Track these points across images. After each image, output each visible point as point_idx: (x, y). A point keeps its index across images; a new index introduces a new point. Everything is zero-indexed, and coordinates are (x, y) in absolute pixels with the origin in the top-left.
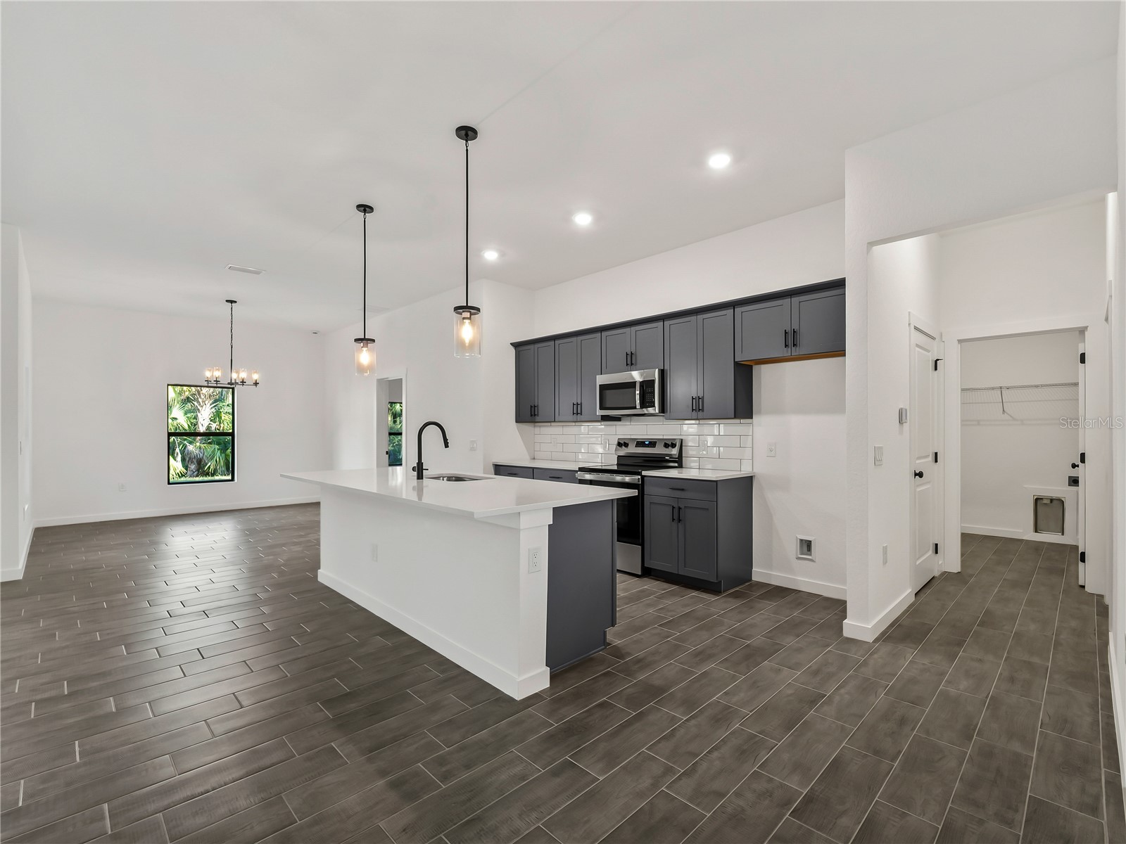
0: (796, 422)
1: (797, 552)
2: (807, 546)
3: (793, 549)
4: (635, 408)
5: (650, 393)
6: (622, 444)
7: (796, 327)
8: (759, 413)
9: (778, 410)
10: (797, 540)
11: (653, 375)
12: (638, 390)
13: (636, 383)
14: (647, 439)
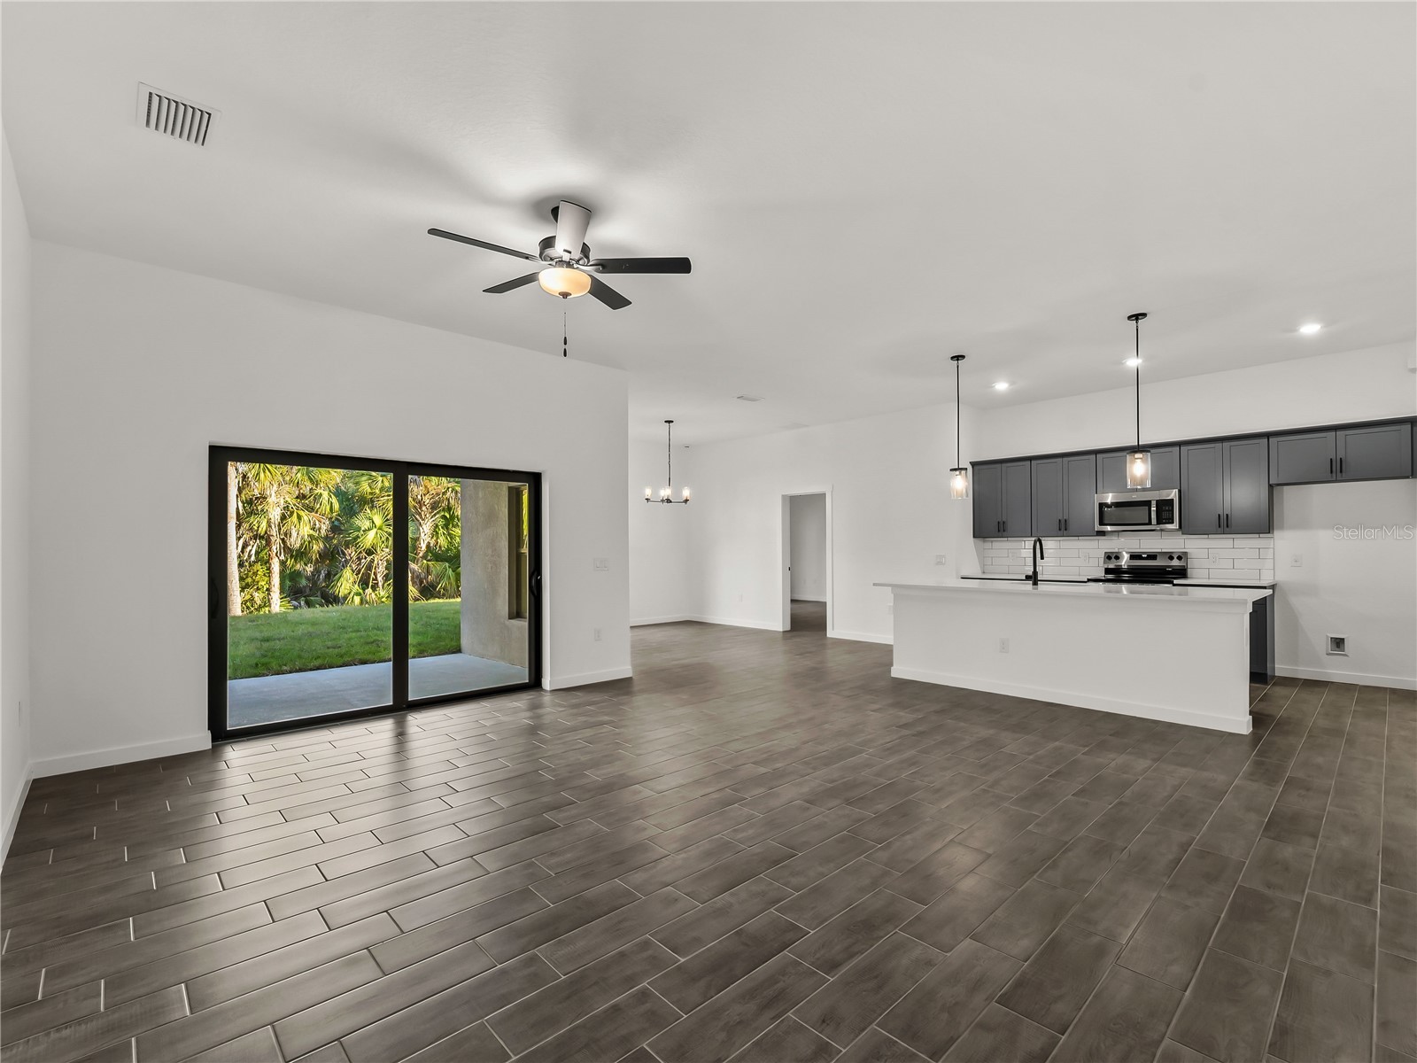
0: (1324, 537)
1: (1327, 648)
2: (1338, 643)
3: (1323, 645)
4: (1150, 523)
5: (1168, 510)
6: (1108, 557)
7: (1341, 454)
8: (1282, 528)
9: (1303, 524)
10: (1327, 639)
11: (1173, 494)
12: (1154, 509)
13: (1150, 501)
14: (1144, 553)
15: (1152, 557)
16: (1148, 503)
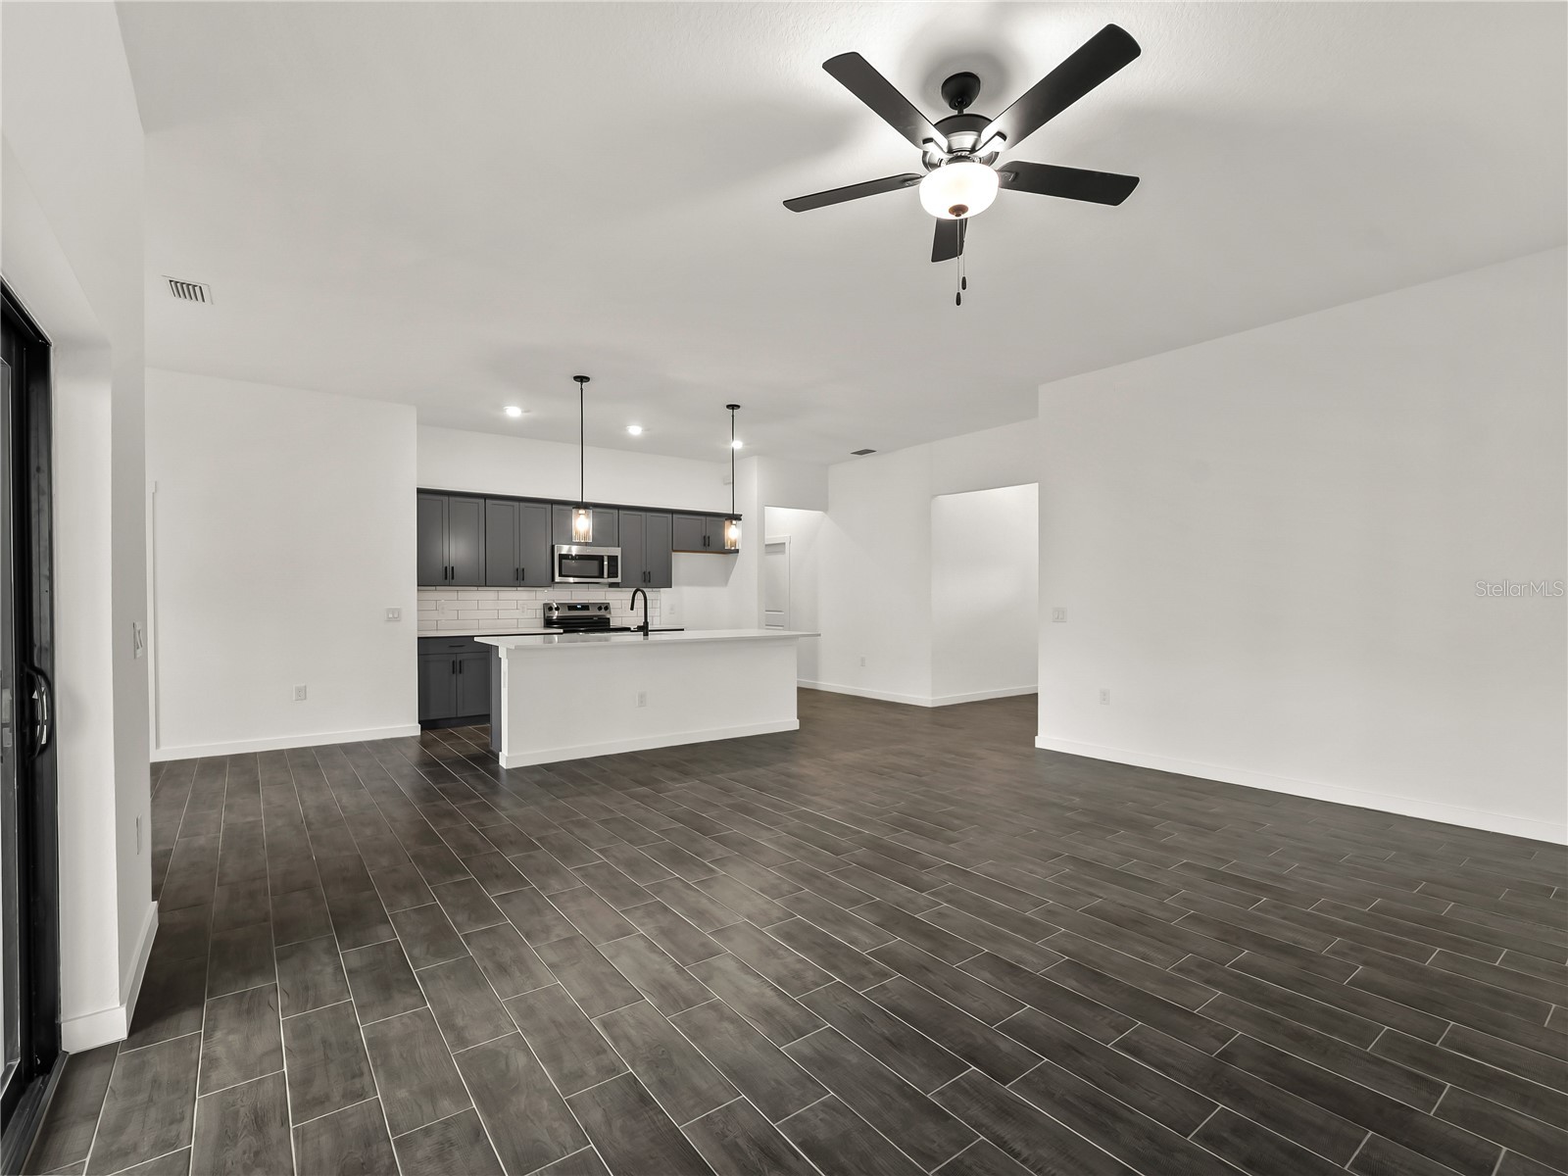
5: (614, 565)
7: (708, 533)
11: (617, 551)
12: (606, 563)
13: (603, 557)
14: (579, 604)
15: (585, 607)
16: (600, 559)
